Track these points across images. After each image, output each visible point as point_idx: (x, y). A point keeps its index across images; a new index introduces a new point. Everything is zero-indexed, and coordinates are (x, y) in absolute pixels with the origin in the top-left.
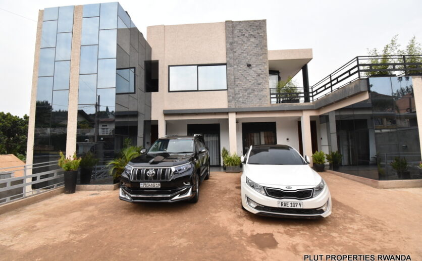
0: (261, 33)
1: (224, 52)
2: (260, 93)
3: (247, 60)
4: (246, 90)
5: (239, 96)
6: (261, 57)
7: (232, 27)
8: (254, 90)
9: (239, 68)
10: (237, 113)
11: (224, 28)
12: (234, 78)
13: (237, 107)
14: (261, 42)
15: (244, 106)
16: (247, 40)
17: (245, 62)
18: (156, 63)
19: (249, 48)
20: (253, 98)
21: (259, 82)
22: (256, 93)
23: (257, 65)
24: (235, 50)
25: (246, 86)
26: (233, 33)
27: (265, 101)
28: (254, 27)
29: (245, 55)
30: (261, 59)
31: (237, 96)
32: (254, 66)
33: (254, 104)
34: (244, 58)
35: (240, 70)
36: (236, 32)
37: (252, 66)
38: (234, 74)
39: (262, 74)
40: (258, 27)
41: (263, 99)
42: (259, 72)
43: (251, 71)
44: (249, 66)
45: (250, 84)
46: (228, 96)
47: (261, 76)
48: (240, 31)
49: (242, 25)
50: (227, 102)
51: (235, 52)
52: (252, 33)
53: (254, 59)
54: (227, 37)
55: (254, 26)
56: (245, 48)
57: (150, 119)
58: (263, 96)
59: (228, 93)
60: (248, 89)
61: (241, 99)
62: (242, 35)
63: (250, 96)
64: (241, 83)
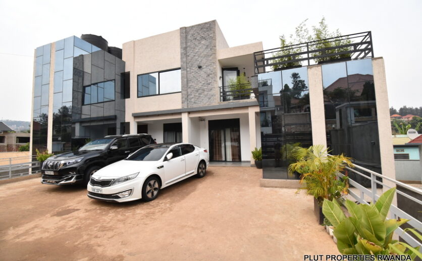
0: (211, 34)
1: (179, 57)
2: (209, 93)
3: (198, 62)
4: (197, 91)
5: (191, 97)
6: (211, 58)
7: (186, 32)
8: (204, 90)
9: (192, 71)
10: (189, 113)
11: (179, 35)
12: (187, 81)
13: (189, 107)
14: (210, 43)
15: (195, 106)
16: (199, 43)
17: (196, 64)
18: (128, 74)
19: (201, 50)
20: (202, 98)
21: (209, 82)
22: (206, 93)
23: (207, 66)
24: (188, 54)
25: (197, 87)
26: (186, 38)
27: (213, 100)
28: (205, 30)
29: (196, 58)
30: (210, 60)
31: (189, 97)
32: (205, 67)
33: (203, 103)
34: (196, 60)
35: (193, 72)
36: (189, 37)
37: (203, 67)
38: (187, 77)
39: (211, 74)
40: (208, 29)
41: (212, 98)
42: (209, 72)
43: (202, 73)
44: (200, 67)
45: (200, 84)
46: (182, 98)
47: (210, 76)
48: (193, 35)
49: (195, 29)
50: (181, 103)
51: (188, 56)
52: (203, 36)
53: (204, 61)
54: (181, 43)
55: (205, 28)
56: (196, 51)
57: (123, 122)
58: (212, 95)
59: (182, 95)
60: (199, 89)
61: (193, 100)
62: (194, 39)
63: (201, 96)
64: (193, 84)
